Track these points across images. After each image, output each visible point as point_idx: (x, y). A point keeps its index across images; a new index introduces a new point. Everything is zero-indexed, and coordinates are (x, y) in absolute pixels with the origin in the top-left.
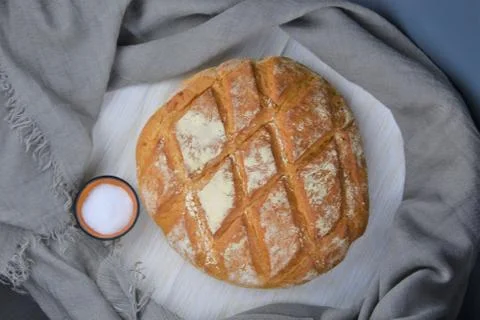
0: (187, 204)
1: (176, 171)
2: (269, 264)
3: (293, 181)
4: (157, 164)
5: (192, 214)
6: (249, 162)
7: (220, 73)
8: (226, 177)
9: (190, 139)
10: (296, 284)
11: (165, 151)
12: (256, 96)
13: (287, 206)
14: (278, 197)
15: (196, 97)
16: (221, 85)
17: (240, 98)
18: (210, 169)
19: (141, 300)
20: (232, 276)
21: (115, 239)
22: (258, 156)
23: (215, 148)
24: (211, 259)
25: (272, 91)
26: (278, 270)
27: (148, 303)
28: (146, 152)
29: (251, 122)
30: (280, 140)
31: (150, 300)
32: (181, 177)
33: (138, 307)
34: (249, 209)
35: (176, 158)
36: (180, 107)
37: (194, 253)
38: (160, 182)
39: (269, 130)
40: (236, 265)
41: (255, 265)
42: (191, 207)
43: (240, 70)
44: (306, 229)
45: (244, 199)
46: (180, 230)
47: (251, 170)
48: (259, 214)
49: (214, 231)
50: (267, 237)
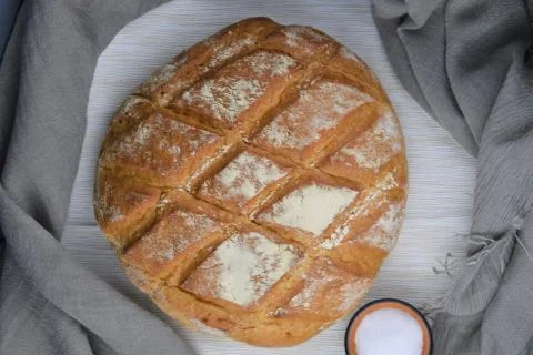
0: (338, 243)
1: (304, 277)
2: (360, 109)
3: (246, 126)
4: (307, 305)
5: (346, 231)
6: (249, 191)
7: (155, 286)
8: (282, 210)
9: (256, 279)
10: (367, 67)
11: (286, 303)
12: (163, 223)
13: (280, 118)
14: (276, 135)
15: (199, 299)
16: (170, 276)
17: (175, 242)
18: (281, 235)
19: (478, 244)
20: (396, 147)
21: (420, 314)
22: (236, 184)
23: (252, 244)
24: (389, 183)
25: (147, 207)
26: (362, 94)
27: (478, 234)
28: (299, 328)
29: (199, 213)
30: (204, 167)
31: (473, 234)
32: (308, 266)
33: (489, 243)
34: (307, 166)
35: (289, 285)
36: (221, 313)
37: (391, 207)
38: (328, 288)
39: (197, 187)
40: (382, 147)
41: (371, 123)
42: (338, 237)
43: (140, 261)
44: (296, 83)
45: (298, 175)
46: (373, 236)
47: (258, 184)
48: (307, 147)
49: (355, 193)
50: (330, 124)
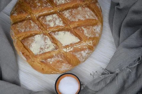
0: (68, 51)
1: (54, 55)
2: (93, 20)
3: (61, 8)
4: (51, 63)
5: (72, 49)
6: (52, 25)
7: (15, 38)
8: (57, 34)
9: (41, 49)
10: (101, 11)
11: (46, 59)
12: (25, 22)
13: (70, 10)
14: (67, 14)
15: (25, 47)
16: (20, 37)
17: (26, 28)
18: (54, 40)
19: (105, 72)
20: (97, 35)
22: (50, 21)
23: (45, 39)
24: (90, 43)
25: (24, 15)
26: (95, 16)
27: (106, 70)
28: (46, 69)
29: (36, 24)
30: (44, 13)
32: (57, 53)
33: (108, 73)
34: (71, 26)
35: (49, 55)
36: (28, 54)
37: (87, 50)
38: (58, 62)
39: (39, 17)
40: (93, 33)
41: (94, 25)
42: (69, 50)
43: (14, 29)
44: (80, 4)
45: (67, 27)
46: (78, 55)
47: (55, 24)
48: (73, 21)
49: (79, 40)
50: (82, 19)
